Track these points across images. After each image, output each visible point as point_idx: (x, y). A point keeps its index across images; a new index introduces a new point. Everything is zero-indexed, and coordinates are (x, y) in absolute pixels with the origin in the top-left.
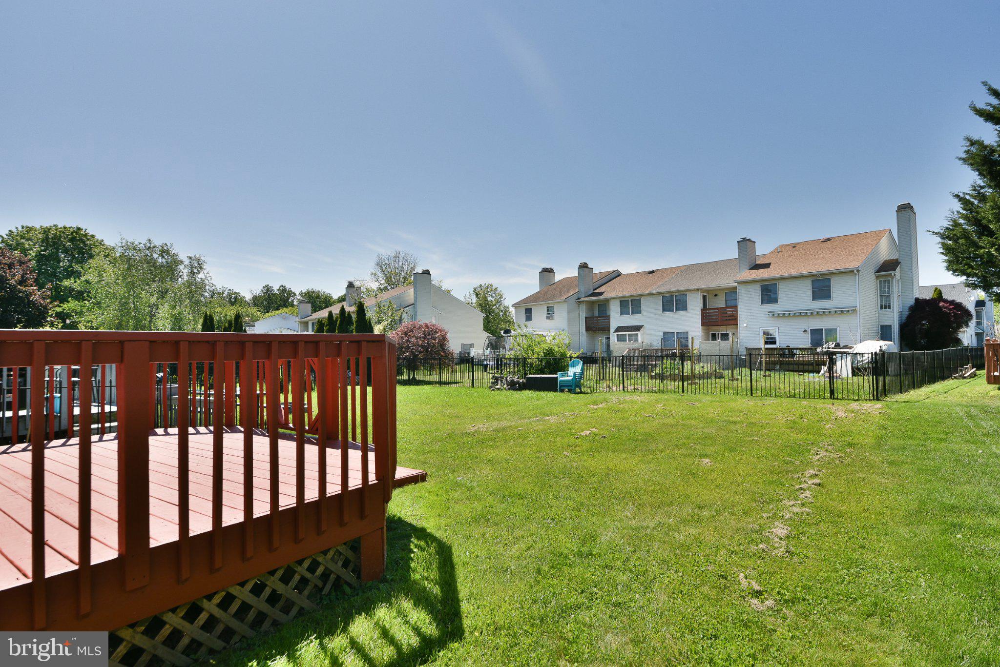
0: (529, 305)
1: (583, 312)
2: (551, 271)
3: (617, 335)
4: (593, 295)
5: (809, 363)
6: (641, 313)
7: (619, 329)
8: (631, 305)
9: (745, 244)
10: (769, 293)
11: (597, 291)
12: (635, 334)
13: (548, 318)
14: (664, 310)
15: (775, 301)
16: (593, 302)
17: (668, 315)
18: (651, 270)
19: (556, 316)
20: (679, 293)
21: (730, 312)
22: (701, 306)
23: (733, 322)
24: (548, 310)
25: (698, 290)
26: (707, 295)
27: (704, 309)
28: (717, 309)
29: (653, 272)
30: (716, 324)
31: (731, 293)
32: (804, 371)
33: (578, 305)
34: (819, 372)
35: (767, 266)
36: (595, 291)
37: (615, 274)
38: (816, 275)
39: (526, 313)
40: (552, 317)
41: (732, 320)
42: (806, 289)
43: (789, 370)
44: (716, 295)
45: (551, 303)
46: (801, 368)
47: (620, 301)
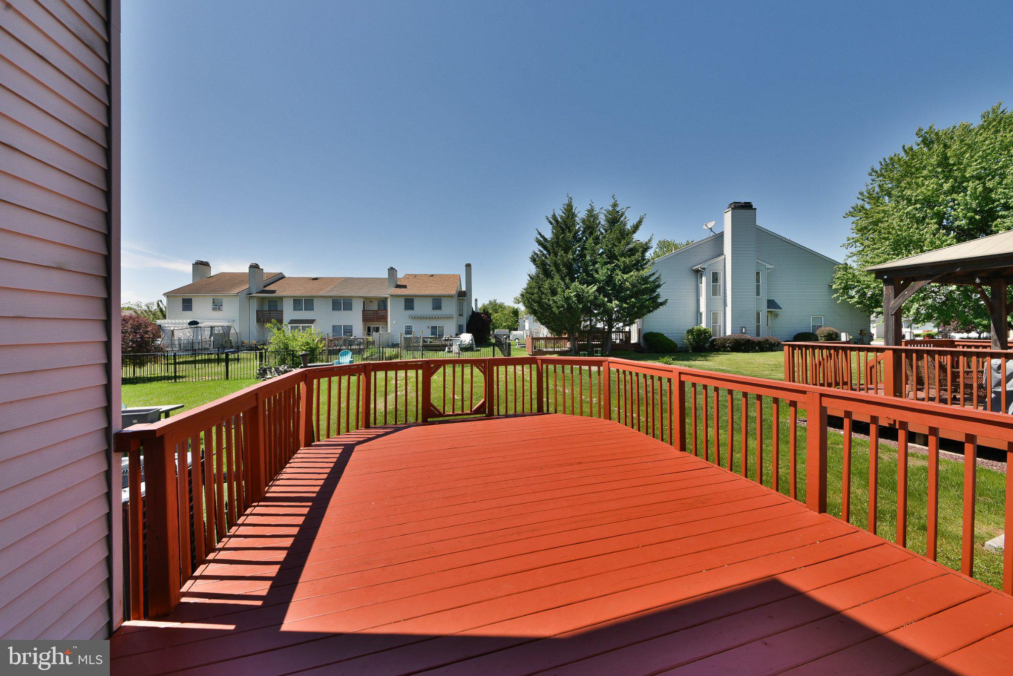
0: (188, 296)
1: (254, 306)
2: (207, 264)
3: (291, 326)
4: (263, 292)
5: (438, 346)
6: (313, 310)
7: (292, 322)
8: (304, 303)
9: (392, 271)
10: (409, 303)
11: (267, 288)
12: (309, 326)
13: (214, 309)
14: (333, 310)
15: (412, 308)
16: (263, 299)
17: (337, 313)
18: (315, 277)
19: (224, 307)
20: (346, 298)
21: (381, 313)
22: (362, 308)
23: (383, 320)
24: (213, 302)
25: (360, 297)
26: (367, 300)
27: (364, 311)
28: (372, 311)
29: (316, 279)
30: (372, 320)
31: (383, 302)
32: (437, 351)
33: (248, 300)
34: (444, 350)
35: (405, 287)
36: (265, 289)
37: (279, 276)
38: (434, 296)
39: (183, 303)
40: (219, 309)
41: (384, 319)
42: (429, 303)
43: (430, 350)
44: (371, 302)
45: (218, 296)
46: (435, 348)
47: (294, 299)
